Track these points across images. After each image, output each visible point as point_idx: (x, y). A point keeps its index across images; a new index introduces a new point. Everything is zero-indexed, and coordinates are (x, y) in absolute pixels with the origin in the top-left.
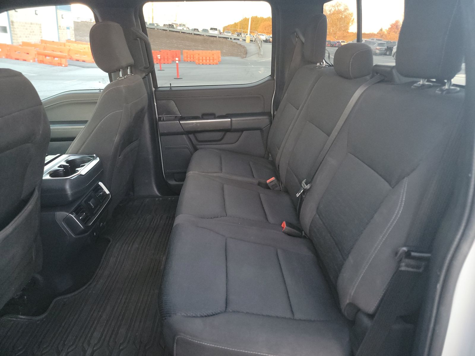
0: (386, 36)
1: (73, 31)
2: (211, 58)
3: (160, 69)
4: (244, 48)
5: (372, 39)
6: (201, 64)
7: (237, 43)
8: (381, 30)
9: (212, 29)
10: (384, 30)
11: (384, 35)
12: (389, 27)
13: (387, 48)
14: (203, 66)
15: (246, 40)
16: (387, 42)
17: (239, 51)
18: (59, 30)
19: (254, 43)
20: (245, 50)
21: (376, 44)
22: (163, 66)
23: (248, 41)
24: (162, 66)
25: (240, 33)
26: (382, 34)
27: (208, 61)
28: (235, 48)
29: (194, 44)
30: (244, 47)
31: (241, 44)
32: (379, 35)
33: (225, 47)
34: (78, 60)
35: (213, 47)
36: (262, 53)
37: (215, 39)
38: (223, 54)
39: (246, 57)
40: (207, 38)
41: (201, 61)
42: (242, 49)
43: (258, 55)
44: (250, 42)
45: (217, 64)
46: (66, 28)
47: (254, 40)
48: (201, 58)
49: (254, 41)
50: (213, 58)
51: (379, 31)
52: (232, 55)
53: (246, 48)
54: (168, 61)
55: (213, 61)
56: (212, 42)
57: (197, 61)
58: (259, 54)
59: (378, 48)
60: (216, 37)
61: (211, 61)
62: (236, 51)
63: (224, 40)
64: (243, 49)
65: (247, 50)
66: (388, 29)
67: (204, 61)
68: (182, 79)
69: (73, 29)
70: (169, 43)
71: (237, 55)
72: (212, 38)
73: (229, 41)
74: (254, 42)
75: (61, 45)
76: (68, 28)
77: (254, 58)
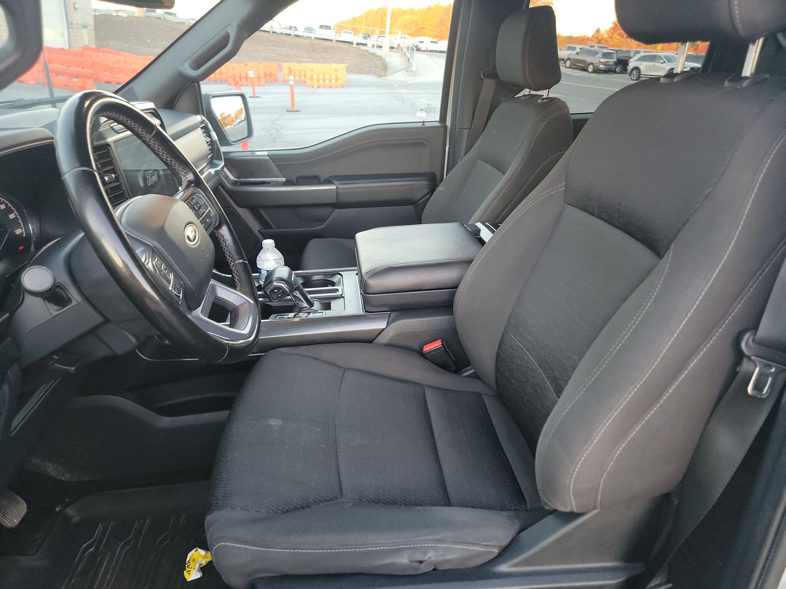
0: (606, 41)
1: (93, 32)
2: (333, 77)
3: (252, 95)
4: (382, 59)
5: (591, 47)
6: (316, 86)
7: (368, 51)
8: (598, 31)
9: (321, 27)
10: (602, 31)
11: (603, 39)
12: (612, 27)
13: (616, 61)
14: (320, 90)
15: (383, 47)
16: (617, 51)
17: (372, 65)
18: (71, 30)
19: (397, 52)
20: (384, 64)
21: (600, 55)
22: (258, 90)
23: (386, 48)
24: (256, 91)
25: (369, 35)
26: (599, 38)
27: (327, 82)
28: (365, 60)
29: (294, 52)
30: (380, 58)
31: (374, 52)
32: (595, 40)
33: (348, 58)
34: (109, 83)
35: (326, 57)
36: (414, 69)
37: (330, 43)
38: (349, 71)
39: (385, 76)
40: (318, 42)
41: (315, 81)
42: (376, 62)
43: (407, 71)
44: (390, 51)
45: (342, 87)
46: (81, 27)
47: (395, 47)
48: (315, 76)
49: (397, 49)
50: (336, 76)
51: (595, 34)
52: (360, 72)
53: (384, 59)
54: (259, 81)
55: (336, 82)
56: (326, 50)
57: (309, 82)
58: (406, 69)
59: (603, 60)
60: (332, 40)
61: (333, 82)
62: (367, 64)
63: (346, 45)
64: (379, 62)
65: (386, 64)
66: (610, 29)
67: (321, 82)
68: (299, 111)
69: (93, 27)
70: (253, 50)
71: (368, 72)
72: (326, 43)
73: (354, 47)
74: (395, 50)
75: (76, 56)
76: (85, 27)
77: (401, 77)
